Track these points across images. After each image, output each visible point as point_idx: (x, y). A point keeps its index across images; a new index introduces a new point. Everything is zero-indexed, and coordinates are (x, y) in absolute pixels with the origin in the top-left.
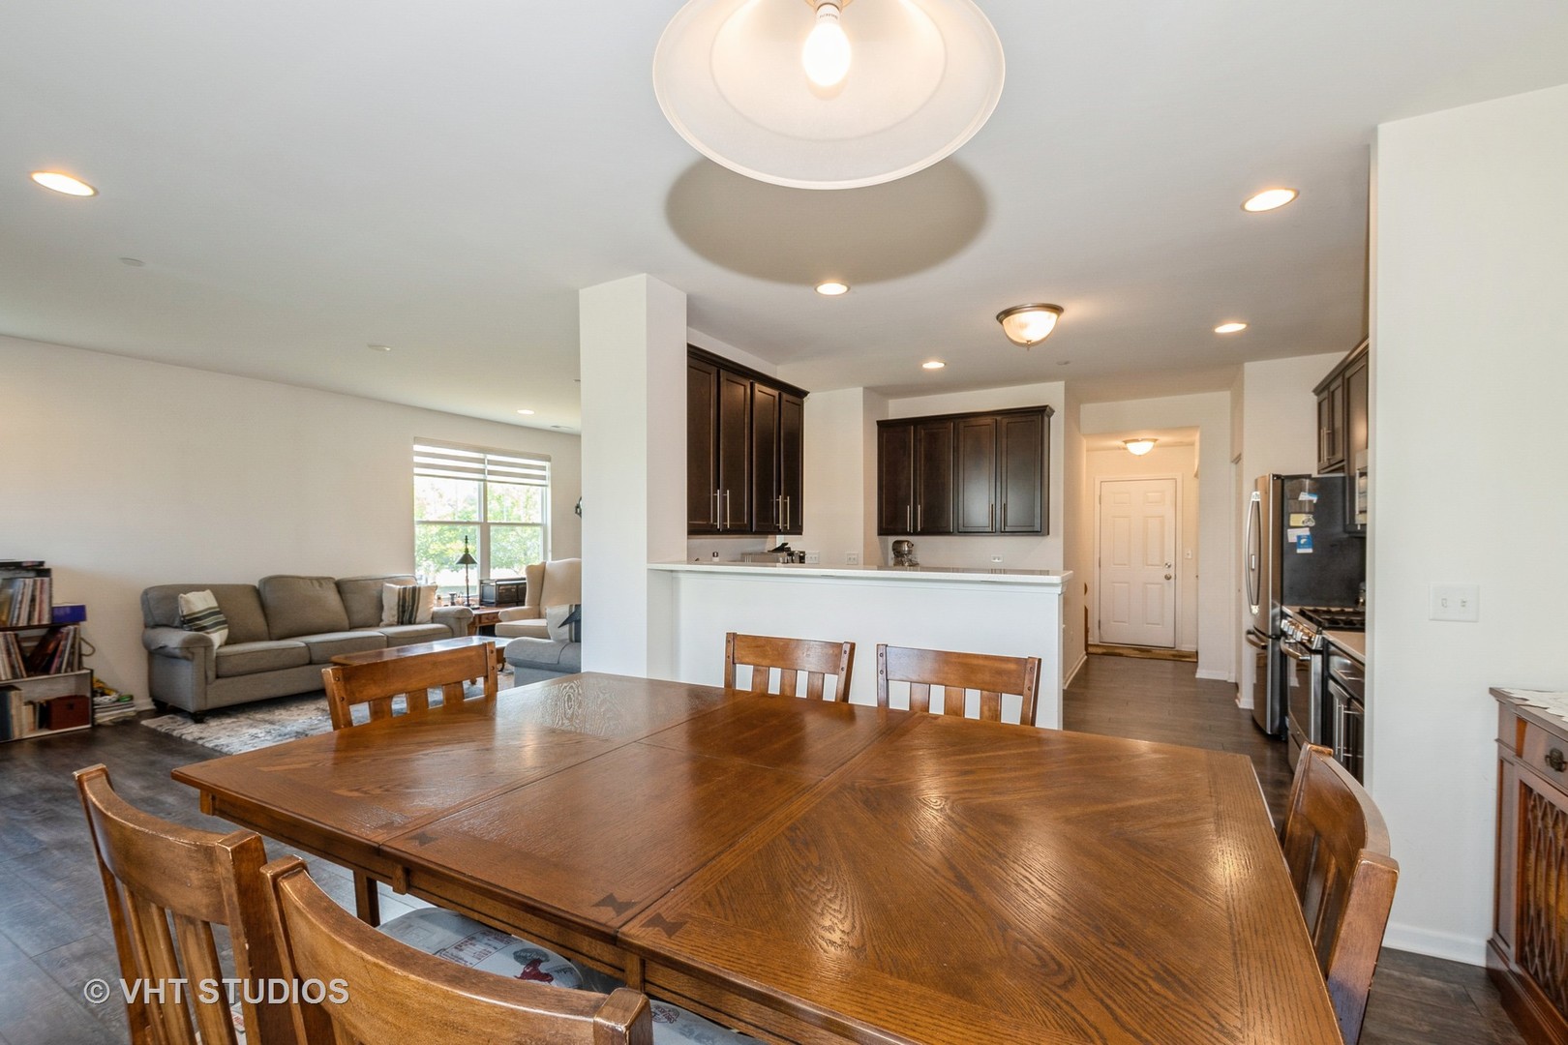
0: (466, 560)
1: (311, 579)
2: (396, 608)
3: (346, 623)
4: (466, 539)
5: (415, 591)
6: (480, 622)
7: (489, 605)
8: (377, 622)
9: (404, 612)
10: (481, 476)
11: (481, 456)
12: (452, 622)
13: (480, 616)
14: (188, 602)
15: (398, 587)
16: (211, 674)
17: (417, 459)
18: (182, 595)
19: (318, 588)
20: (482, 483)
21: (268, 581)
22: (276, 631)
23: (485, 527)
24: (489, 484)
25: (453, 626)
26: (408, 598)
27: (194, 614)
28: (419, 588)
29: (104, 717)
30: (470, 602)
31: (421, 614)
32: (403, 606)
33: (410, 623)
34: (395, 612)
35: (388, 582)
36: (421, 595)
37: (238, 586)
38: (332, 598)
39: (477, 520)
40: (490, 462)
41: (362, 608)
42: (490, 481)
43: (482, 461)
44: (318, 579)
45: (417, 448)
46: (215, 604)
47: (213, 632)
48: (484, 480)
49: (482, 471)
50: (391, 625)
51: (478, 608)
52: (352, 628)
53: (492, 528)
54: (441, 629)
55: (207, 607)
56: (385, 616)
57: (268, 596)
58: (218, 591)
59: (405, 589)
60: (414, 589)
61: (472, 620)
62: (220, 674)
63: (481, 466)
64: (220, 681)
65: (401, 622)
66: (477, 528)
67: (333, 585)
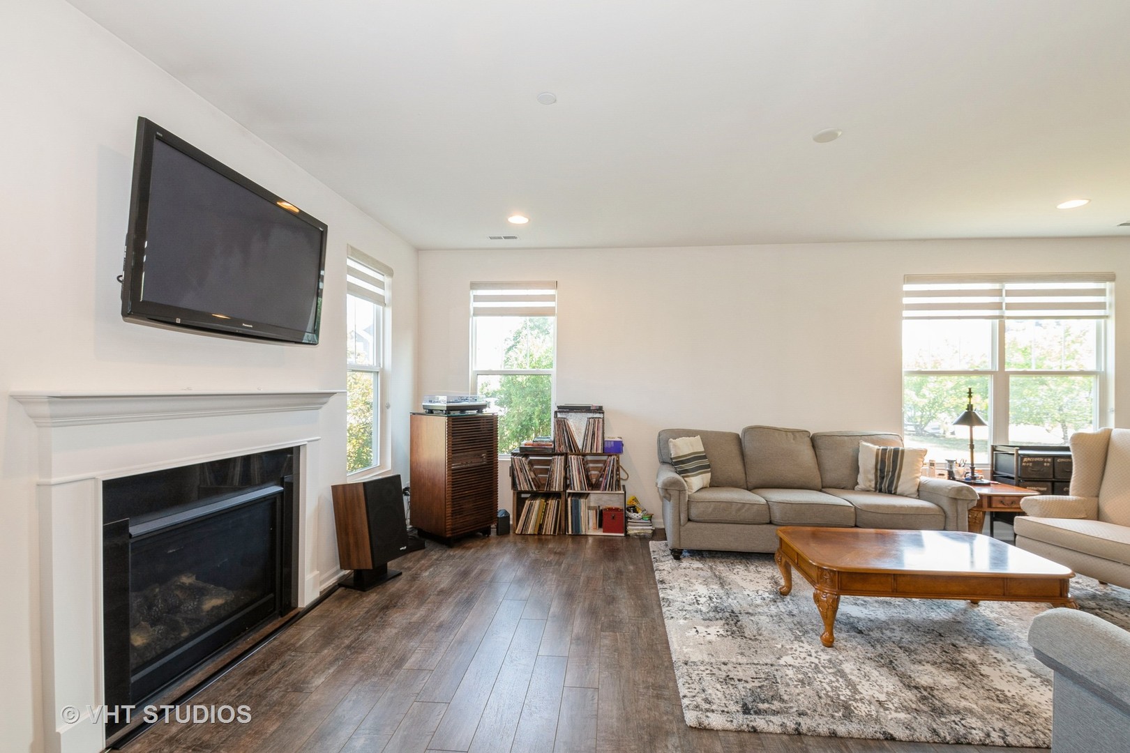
0: (969, 418)
1: (787, 431)
2: (873, 471)
3: (818, 482)
4: (970, 393)
5: (897, 455)
6: (990, 506)
7: (1006, 480)
8: (851, 486)
9: (882, 478)
10: (997, 313)
11: (996, 286)
12: (945, 504)
13: (990, 497)
14: (675, 446)
15: (877, 447)
16: (683, 517)
17: (906, 300)
18: (671, 439)
19: (792, 441)
20: (997, 321)
21: (750, 430)
22: (753, 480)
23: (1001, 379)
24: (1008, 322)
25: (946, 508)
26: (889, 463)
27: (679, 457)
28: (903, 452)
29: (633, 530)
30: (976, 475)
31: (904, 484)
32: (882, 471)
33: (891, 491)
34: (872, 477)
35: (866, 441)
36: (905, 460)
37: (724, 434)
38: (807, 453)
39: (989, 368)
40: (1009, 293)
41: (836, 469)
42: (1009, 318)
43: (998, 293)
44: (794, 432)
45: (907, 287)
46: (702, 449)
47: (693, 476)
48: (1001, 317)
49: (998, 306)
50: (866, 491)
51: (988, 485)
52: (822, 488)
53: (1012, 379)
54: (928, 509)
55: (692, 451)
56: (860, 478)
57: (747, 444)
58: (706, 437)
59: (884, 450)
60: (896, 452)
61: (975, 503)
62: (691, 518)
63: (996, 299)
64: (690, 525)
65: (879, 490)
66: (989, 380)
67: (808, 440)
